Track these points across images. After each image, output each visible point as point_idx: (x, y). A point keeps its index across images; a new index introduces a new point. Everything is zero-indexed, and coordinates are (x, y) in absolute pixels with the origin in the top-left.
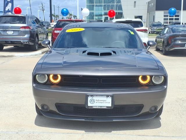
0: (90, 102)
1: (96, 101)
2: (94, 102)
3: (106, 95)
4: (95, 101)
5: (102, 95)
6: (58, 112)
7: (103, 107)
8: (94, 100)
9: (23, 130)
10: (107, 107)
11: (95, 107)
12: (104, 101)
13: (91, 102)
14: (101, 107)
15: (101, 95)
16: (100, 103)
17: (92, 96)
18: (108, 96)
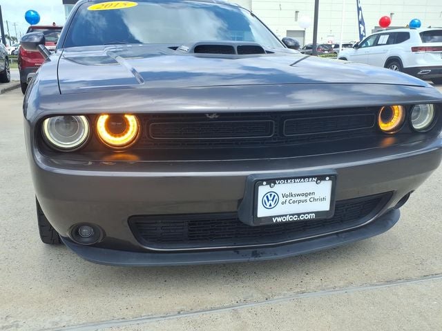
0: (264, 204)
1: (282, 199)
2: (277, 203)
3: (315, 177)
4: (281, 196)
5: (304, 178)
6: (135, 242)
7: (304, 214)
8: (276, 197)
9: (11, 321)
10: (317, 213)
11: (279, 220)
12: (306, 195)
13: (268, 204)
14: (299, 215)
15: (301, 178)
16: (294, 202)
17: (271, 181)
18: (321, 178)
